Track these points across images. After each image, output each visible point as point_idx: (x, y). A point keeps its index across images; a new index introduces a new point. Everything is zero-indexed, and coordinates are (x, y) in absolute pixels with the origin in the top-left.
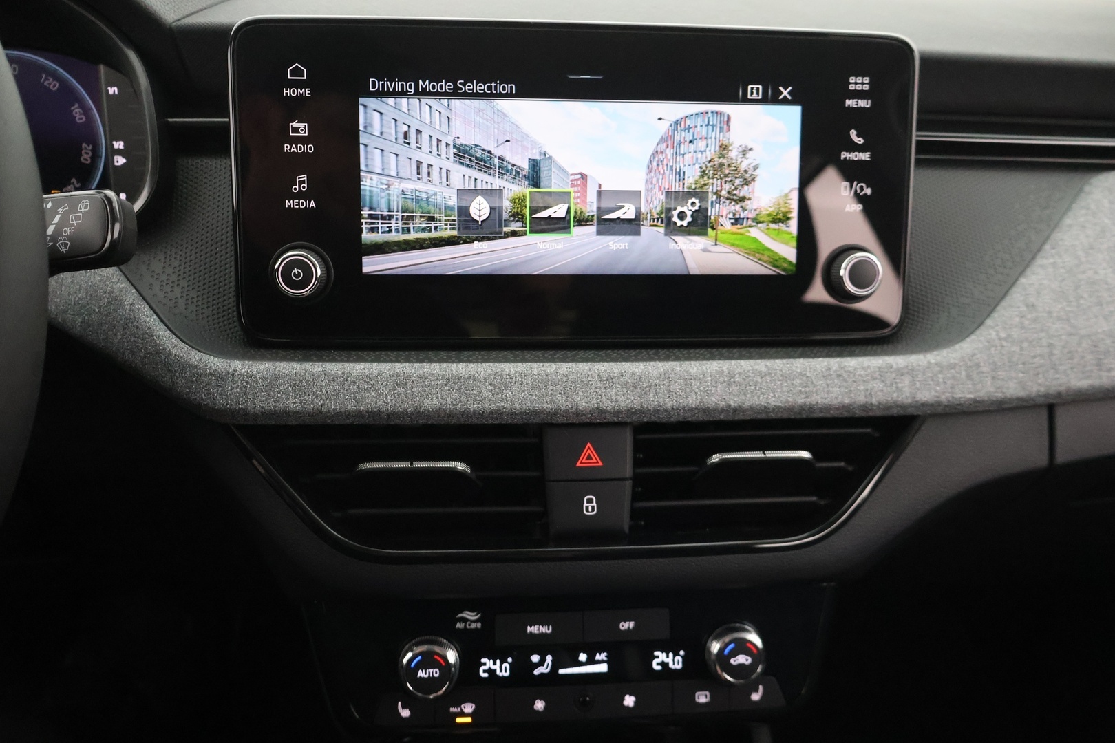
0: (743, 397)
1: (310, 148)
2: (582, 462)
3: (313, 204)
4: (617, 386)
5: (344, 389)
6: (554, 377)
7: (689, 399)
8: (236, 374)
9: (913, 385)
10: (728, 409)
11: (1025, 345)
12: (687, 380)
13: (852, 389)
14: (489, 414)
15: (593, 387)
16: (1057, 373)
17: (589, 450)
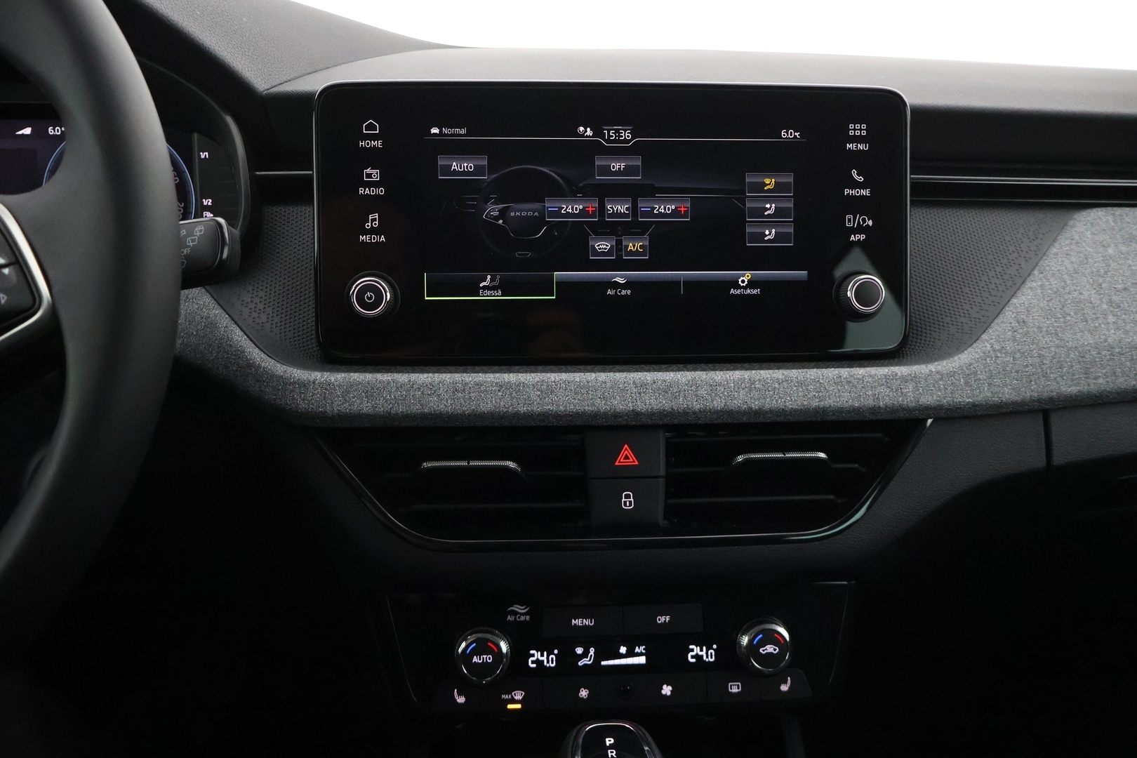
0: (763, 401)
1: (381, 191)
2: (620, 461)
3: (383, 239)
4: (650, 391)
5: (410, 394)
6: (594, 384)
7: (715, 402)
8: (317, 382)
9: (916, 391)
10: (750, 412)
11: (1018, 355)
12: (713, 386)
13: (861, 394)
14: (537, 416)
15: (629, 392)
16: (1049, 381)
17: (626, 450)
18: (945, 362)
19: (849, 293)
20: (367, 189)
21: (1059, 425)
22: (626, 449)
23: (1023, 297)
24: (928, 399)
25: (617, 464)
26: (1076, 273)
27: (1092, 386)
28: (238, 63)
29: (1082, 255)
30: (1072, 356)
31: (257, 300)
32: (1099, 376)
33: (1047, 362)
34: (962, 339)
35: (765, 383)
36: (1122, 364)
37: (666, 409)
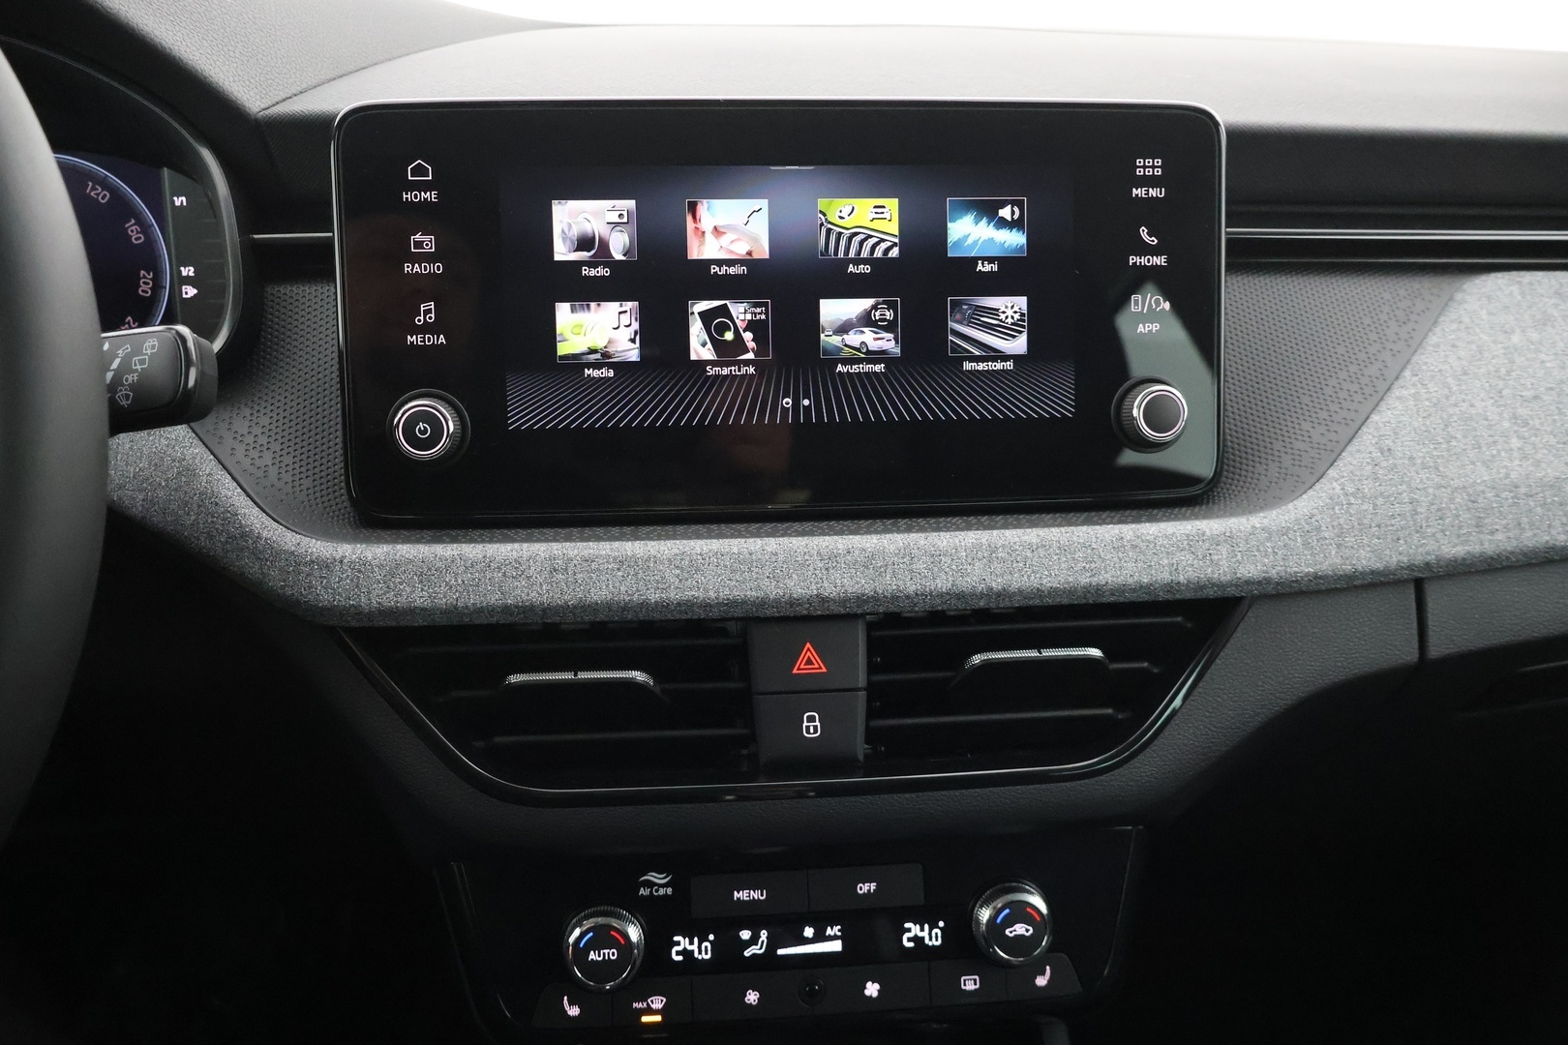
18: (1274, 513)
19: (1135, 412)
20: (417, 265)
21: (1437, 600)
22: (808, 649)
23: (1389, 412)
24: (1251, 569)
25: (795, 671)
26: (1466, 374)
27: (1487, 545)
28: (218, 69)
29: (1474, 347)
30: (1458, 500)
31: (257, 430)
32: (1497, 530)
33: (1423, 510)
34: (1298, 476)
35: (1011, 550)
36: (1530, 511)
37: (867, 592)
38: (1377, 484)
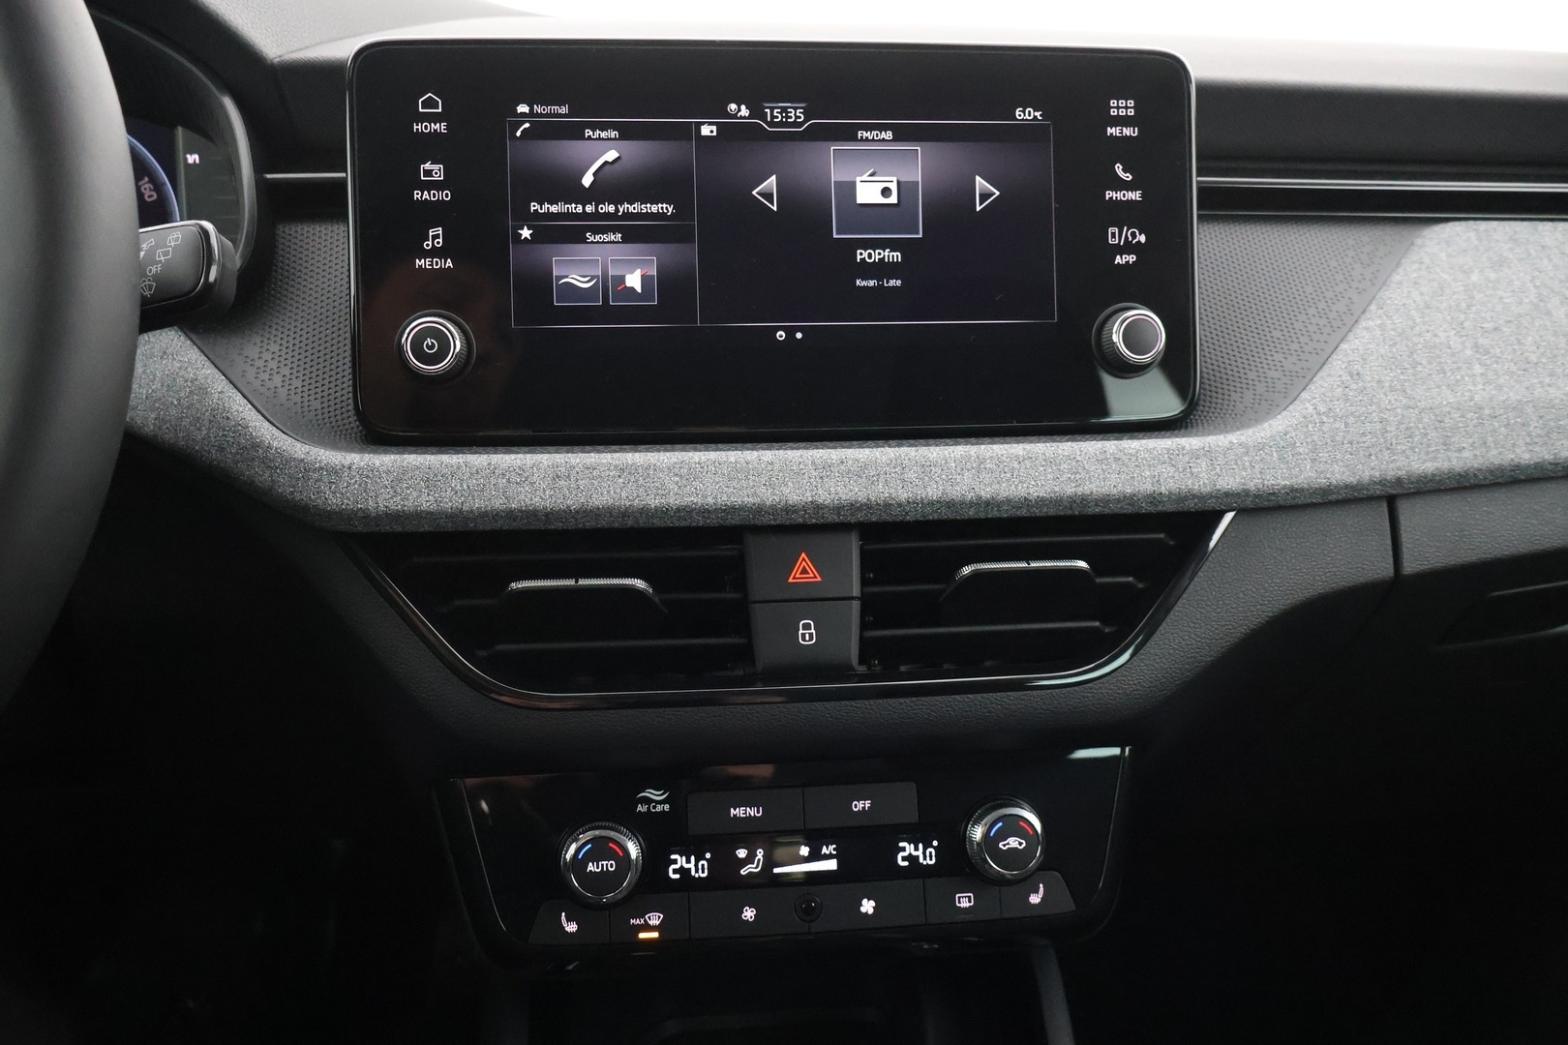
0: (997, 487)
1: (446, 195)
2: (795, 577)
3: (449, 263)
4: (837, 474)
5: (490, 483)
6: (756, 465)
7: (929, 490)
8: (354, 467)
9: (1211, 470)
10: (979, 503)
11: (1351, 420)
12: (926, 467)
13: (1135, 475)
14: (675, 513)
15: (806, 476)
16: (1394, 454)
17: (804, 561)
18: (1250, 431)
19: (1115, 338)
20: (426, 192)
21: (1411, 516)
22: (804, 559)
23: (1357, 341)
24: (1230, 482)
25: (791, 580)
26: (1428, 307)
27: (1454, 462)
28: (237, 16)
29: (1435, 284)
30: (1425, 420)
31: (267, 356)
32: (1464, 448)
33: (1393, 429)
34: (1272, 401)
35: (1000, 461)
36: (1494, 431)
37: (860, 499)
38: (1348, 404)
